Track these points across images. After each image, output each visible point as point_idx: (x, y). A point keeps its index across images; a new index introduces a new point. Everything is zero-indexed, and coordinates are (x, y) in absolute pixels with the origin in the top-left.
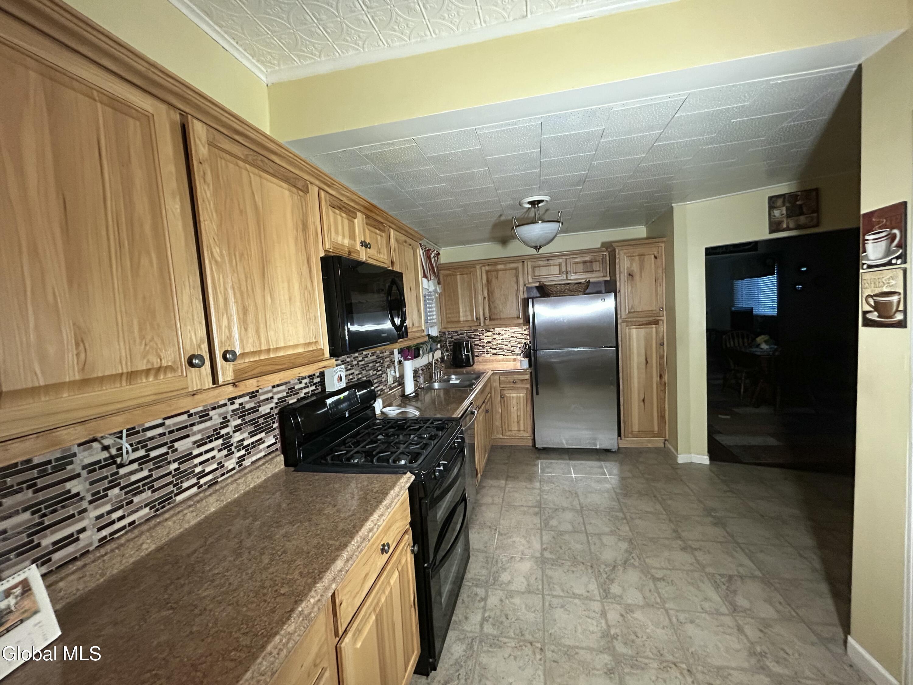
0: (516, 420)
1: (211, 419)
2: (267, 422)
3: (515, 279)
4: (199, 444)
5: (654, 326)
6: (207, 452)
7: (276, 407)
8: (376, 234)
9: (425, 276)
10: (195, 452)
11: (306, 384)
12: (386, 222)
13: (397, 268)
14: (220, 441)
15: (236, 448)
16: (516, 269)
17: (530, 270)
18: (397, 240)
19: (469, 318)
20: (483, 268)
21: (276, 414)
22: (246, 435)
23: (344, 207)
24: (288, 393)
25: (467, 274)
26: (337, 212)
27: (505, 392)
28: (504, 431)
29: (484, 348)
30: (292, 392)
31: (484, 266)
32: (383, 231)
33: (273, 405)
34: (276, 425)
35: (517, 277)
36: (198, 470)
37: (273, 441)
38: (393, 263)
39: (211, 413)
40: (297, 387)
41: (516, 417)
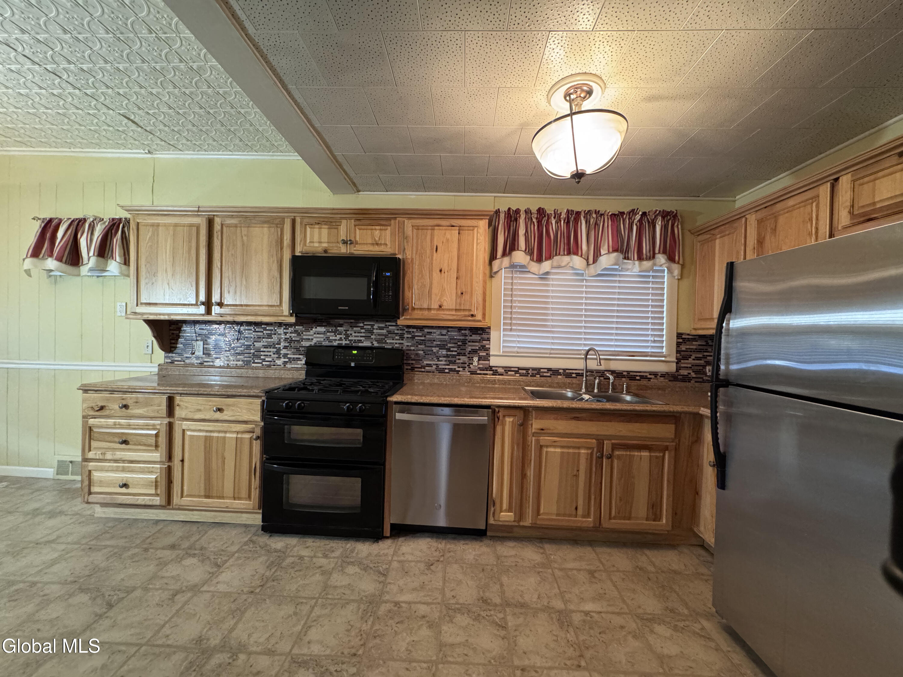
3: (808, 225)
4: (265, 347)
6: (268, 352)
8: (373, 229)
10: (262, 350)
14: (275, 350)
15: (283, 356)
17: (847, 196)
20: (754, 217)
22: (290, 352)
23: (324, 221)
25: (729, 234)
26: (316, 226)
31: (756, 212)
35: (814, 219)
36: (262, 357)
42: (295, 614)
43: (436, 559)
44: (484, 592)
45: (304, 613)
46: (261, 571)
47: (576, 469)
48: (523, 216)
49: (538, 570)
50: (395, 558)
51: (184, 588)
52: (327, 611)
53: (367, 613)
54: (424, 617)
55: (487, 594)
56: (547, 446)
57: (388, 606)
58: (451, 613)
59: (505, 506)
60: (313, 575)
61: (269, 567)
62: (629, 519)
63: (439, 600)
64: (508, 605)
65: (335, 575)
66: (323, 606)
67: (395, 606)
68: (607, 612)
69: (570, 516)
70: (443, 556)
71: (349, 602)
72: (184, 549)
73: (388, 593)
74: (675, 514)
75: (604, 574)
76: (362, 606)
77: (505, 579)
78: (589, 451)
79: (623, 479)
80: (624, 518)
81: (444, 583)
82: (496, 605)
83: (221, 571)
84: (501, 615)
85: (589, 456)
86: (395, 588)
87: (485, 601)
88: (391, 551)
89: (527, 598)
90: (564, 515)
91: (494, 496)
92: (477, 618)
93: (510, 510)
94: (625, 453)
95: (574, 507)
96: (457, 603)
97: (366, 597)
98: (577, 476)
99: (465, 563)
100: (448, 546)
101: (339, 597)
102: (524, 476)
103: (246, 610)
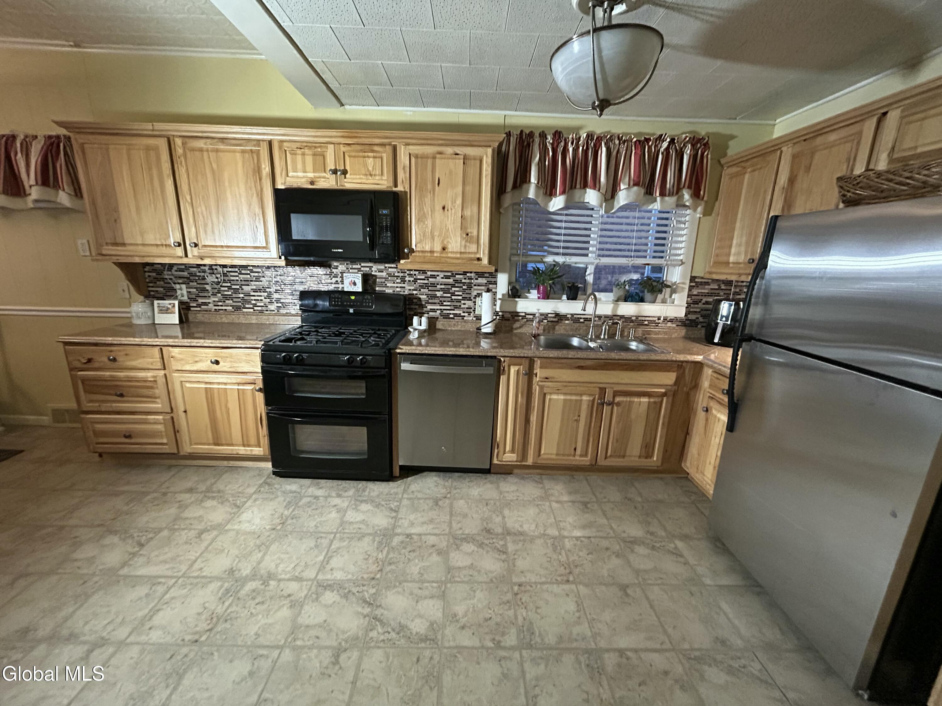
8: (365, 157)
12: (390, 140)
19: (742, 258)
20: (791, 150)
23: (307, 146)
25: (761, 168)
27: (712, 403)
31: (794, 145)
32: (382, 152)
35: (851, 160)
42: (316, 546)
43: (444, 496)
44: (487, 523)
45: (324, 545)
46: (281, 510)
47: (577, 414)
48: (537, 140)
49: (536, 503)
50: (405, 496)
51: (209, 528)
52: (345, 544)
53: (382, 544)
54: (433, 546)
55: (490, 525)
56: (551, 394)
57: (401, 538)
58: (458, 542)
59: (508, 448)
60: (330, 513)
61: (287, 507)
62: (624, 457)
63: (447, 531)
64: (509, 533)
65: (349, 512)
66: (341, 539)
67: (407, 537)
68: (595, 537)
69: (569, 455)
70: (450, 493)
71: (363, 536)
72: (202, 492)
73: (400, 526)
74: (665, 451)
75: (596, 505)
76: (377, 539)
77: (506, 512)
78: (591, 398)
79: (621, 424)
80: (619, 457)
81: (451, 517)
82: (498, 534)
83: (241, 511)
84: (502, 543)
85: (591, 404)
86: (406, 523)
87: (488, 531)
88: (400, 490)
89: (526, 527)
90: (563, 455)
91: (498, 439)
92: (481, 545)
93: (512, 451)
94: (625, 399)
95: (573, 449)
96: (463, 534)
97: (380, 530)
98: (577, 421)
99: (470, 499)
100: (455, 484)
101: (355, 531)
102: (527, 421)
103: (271, 544)
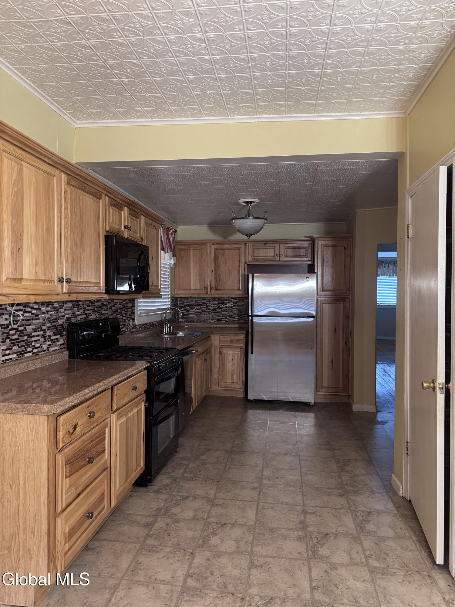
0: (230, 374)
1: (39, 319)
2: (61, 330)
3: (238, 257)
4: (34, 330)
5: (342, 302)
7: (66, 323)
8: (134, 220)
9: (163, 249)
10: (33, 334)
11: (81, 312)
12: (140, 212)
13: (144, 243)
14: (42, 332)
15: (48, 339)
16: (239, 249)
17: (251, 251)
18: (146, 223)
19: (198, 287)
20: (213, 246)
21: (66, 327)
22: (52, 333)
23: (117, 205)
24: (72, 316)
25: (199, 250)
26: (113, 207)
27: (223, 349)
28: (220, 383)
29: (209, 314)
30: (74, 315)
31: (213, 244)
32: (138, 218)
33: (64, 321)
34: (64, 333)
35: (240, 256)
36: (33, 344)
37: (63, 342)
38: (142, 239)
39: (40, 316)
40: (76, 313)
41: (230, 371)
91: (192, 396)
